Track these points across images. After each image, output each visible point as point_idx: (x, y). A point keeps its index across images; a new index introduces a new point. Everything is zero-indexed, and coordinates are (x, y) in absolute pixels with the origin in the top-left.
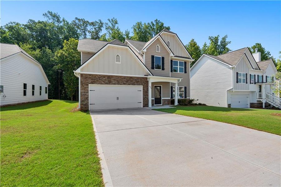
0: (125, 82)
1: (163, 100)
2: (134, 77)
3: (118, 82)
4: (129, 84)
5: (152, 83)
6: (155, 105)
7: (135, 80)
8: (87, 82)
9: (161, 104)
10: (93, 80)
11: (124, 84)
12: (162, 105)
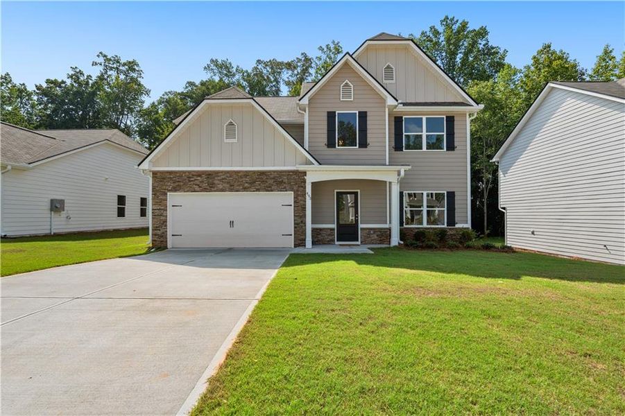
0: (246, 185)
1: (361, 229)
2: (270, 171)
3: (231, 186)
4: (258, 190)
5: (312, 183)
6: (337, 243)
7: (274, 178)
8: (164, 187)
9: (358, 240)
10: (177, 184)
11: (245, 189)
12: (359, 243)
